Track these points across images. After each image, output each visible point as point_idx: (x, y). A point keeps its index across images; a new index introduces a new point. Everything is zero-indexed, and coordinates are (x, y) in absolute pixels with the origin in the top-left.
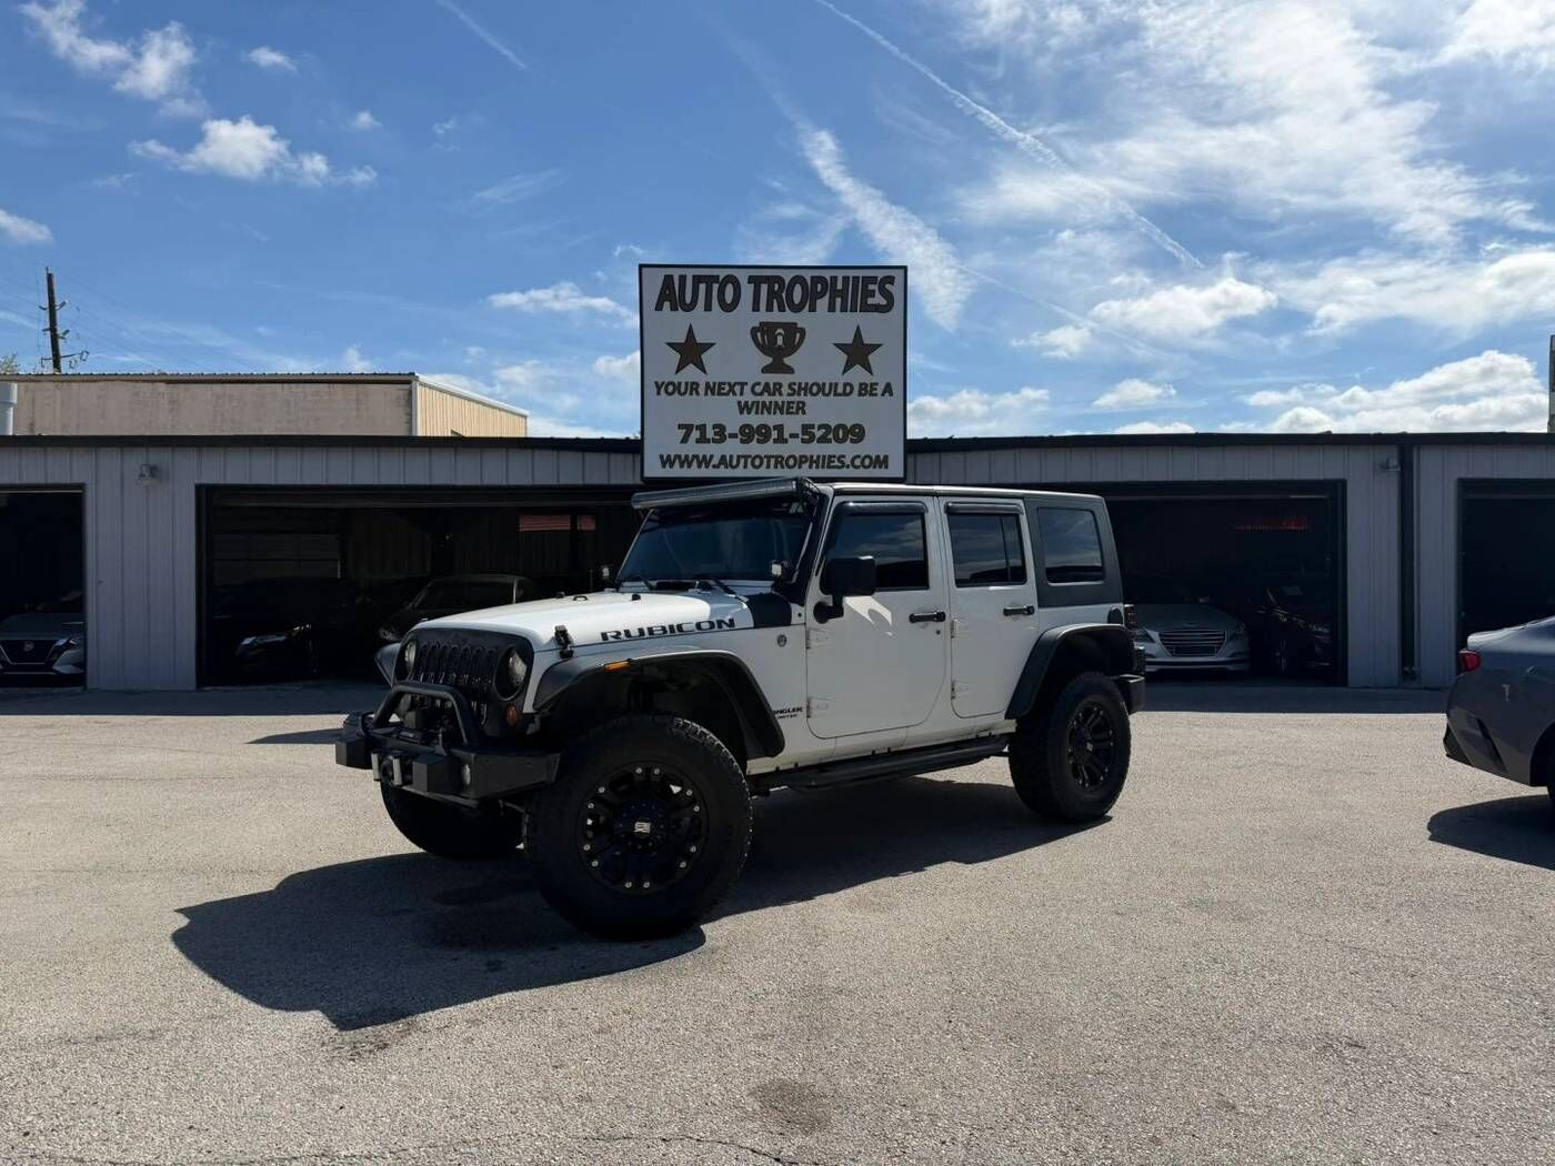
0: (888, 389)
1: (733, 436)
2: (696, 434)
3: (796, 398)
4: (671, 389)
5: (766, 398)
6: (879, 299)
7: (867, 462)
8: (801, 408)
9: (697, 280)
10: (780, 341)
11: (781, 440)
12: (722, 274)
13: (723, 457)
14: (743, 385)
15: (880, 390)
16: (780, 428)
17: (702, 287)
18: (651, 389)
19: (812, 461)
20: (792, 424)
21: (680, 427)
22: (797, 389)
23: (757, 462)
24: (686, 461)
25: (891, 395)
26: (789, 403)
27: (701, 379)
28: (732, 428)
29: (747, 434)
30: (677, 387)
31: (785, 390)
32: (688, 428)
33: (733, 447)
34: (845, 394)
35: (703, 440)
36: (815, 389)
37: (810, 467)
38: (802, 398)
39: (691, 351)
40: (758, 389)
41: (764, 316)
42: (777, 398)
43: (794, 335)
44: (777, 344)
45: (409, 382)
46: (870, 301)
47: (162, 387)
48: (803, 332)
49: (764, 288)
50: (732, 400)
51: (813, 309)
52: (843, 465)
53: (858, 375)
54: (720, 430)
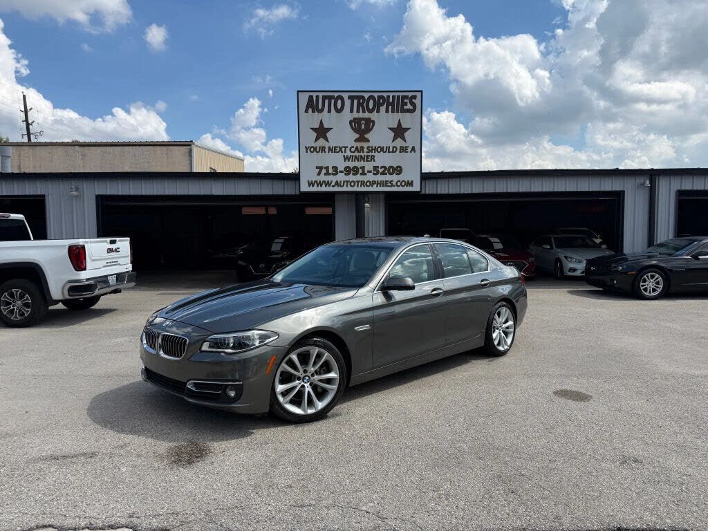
0: (413, 149)
1: (341, 172)
2: (324, 171)
3: (370, 154)
4: (312, 150)
5: (357, 154)
6: (409, 106)
7: (403, 184)
8: (373, 158)
9: (324, 98)
10: (363, 127)
11: (363, 174)
12: (336, 95)
13: (337, 182)
14: (346, 147)
15: (409, 149)
16: (363, 168)
17: (327, 101)
18: (303, 149)
19: (378, 183)
20: (369, 166)
21: (317, 168)
22: (370, 149)
23: (352, 184)
24: (320, 184)
25: (415, 152)
26: (368, 156)
27: (327, 145)
28: (341, 168)
29: (348, 171)
30: (315, 149)
31: (365, 150)
32: (320, 168)
33: (341, 177)
34: (393, 152)
35: (327, 174)
36: (379, 149)
37: (377, 186)
38: (373, 154)
39: (321, 132)
40: (353, 150)
41: (356, 115)
42: (361, 154)
43: (370, 124)
44: (362, 128)
45: (190, 145)
46: (405, 107)
47: (77, 148)
48: (373, 122)
49: (356, 101)
50: (340, 155)
51: (378, 111)
52: (392, 185)
53: (399, 143)
54: (335, 168)
